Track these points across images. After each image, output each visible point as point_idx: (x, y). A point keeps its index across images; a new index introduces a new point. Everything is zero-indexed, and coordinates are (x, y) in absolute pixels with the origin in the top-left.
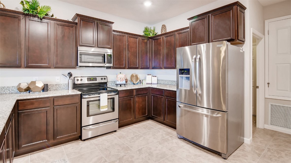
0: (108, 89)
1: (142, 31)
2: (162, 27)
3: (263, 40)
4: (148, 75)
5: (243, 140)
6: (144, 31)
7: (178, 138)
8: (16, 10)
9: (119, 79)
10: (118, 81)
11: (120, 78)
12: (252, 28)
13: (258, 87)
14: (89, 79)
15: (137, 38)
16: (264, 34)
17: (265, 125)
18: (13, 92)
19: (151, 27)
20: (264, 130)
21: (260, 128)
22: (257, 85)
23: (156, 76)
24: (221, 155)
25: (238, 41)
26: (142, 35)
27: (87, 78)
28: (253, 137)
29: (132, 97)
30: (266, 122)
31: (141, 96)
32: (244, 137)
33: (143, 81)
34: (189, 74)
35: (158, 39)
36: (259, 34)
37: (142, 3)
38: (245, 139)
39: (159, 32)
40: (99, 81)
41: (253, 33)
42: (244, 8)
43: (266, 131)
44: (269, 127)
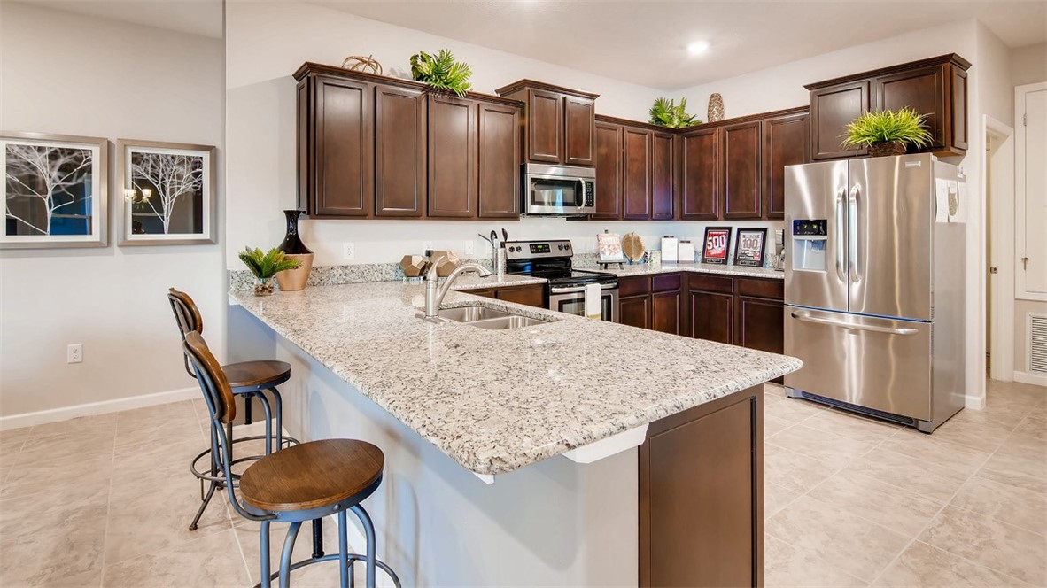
0: (575, 275)
1: (648, 113)
2: (711, 103)
3: (1009, 141)
4: (665, 237)
5: (964, 399)
6: (655, 112)
7: (789, 397)
8: (392, 76)
9: (606, 247)
10: (603, 253)
11: (609, 246)
12: (984, 116)
13: (995, 269)
14: (534, 247)
15: (645, 135)
16: (1013, 125)
17: (1016, 372)
18: (388, 277)
19: (674, 98)
20: (1014, 385)
21: (1001, 382)
22: (993, 265)
23: (689, 242)
24: (916, 428)
25: (953, 150)
26: (647, 122)
27: (530, 245)
28: (988, 397)
29: (645, 298)
30: (1018, 364)
31: (666, 295)
32: (963, 392)
33: (653, 256)
34: (826, 234)
35: (703, 135)
36: (1001, 127)
37: (683, 47)
38: (967, 397)
39: (699, 113)
40: (555, 252)
41: (987, 127)
42: (964, 65)
43: (1016, 388)
44: (1027, 377)
